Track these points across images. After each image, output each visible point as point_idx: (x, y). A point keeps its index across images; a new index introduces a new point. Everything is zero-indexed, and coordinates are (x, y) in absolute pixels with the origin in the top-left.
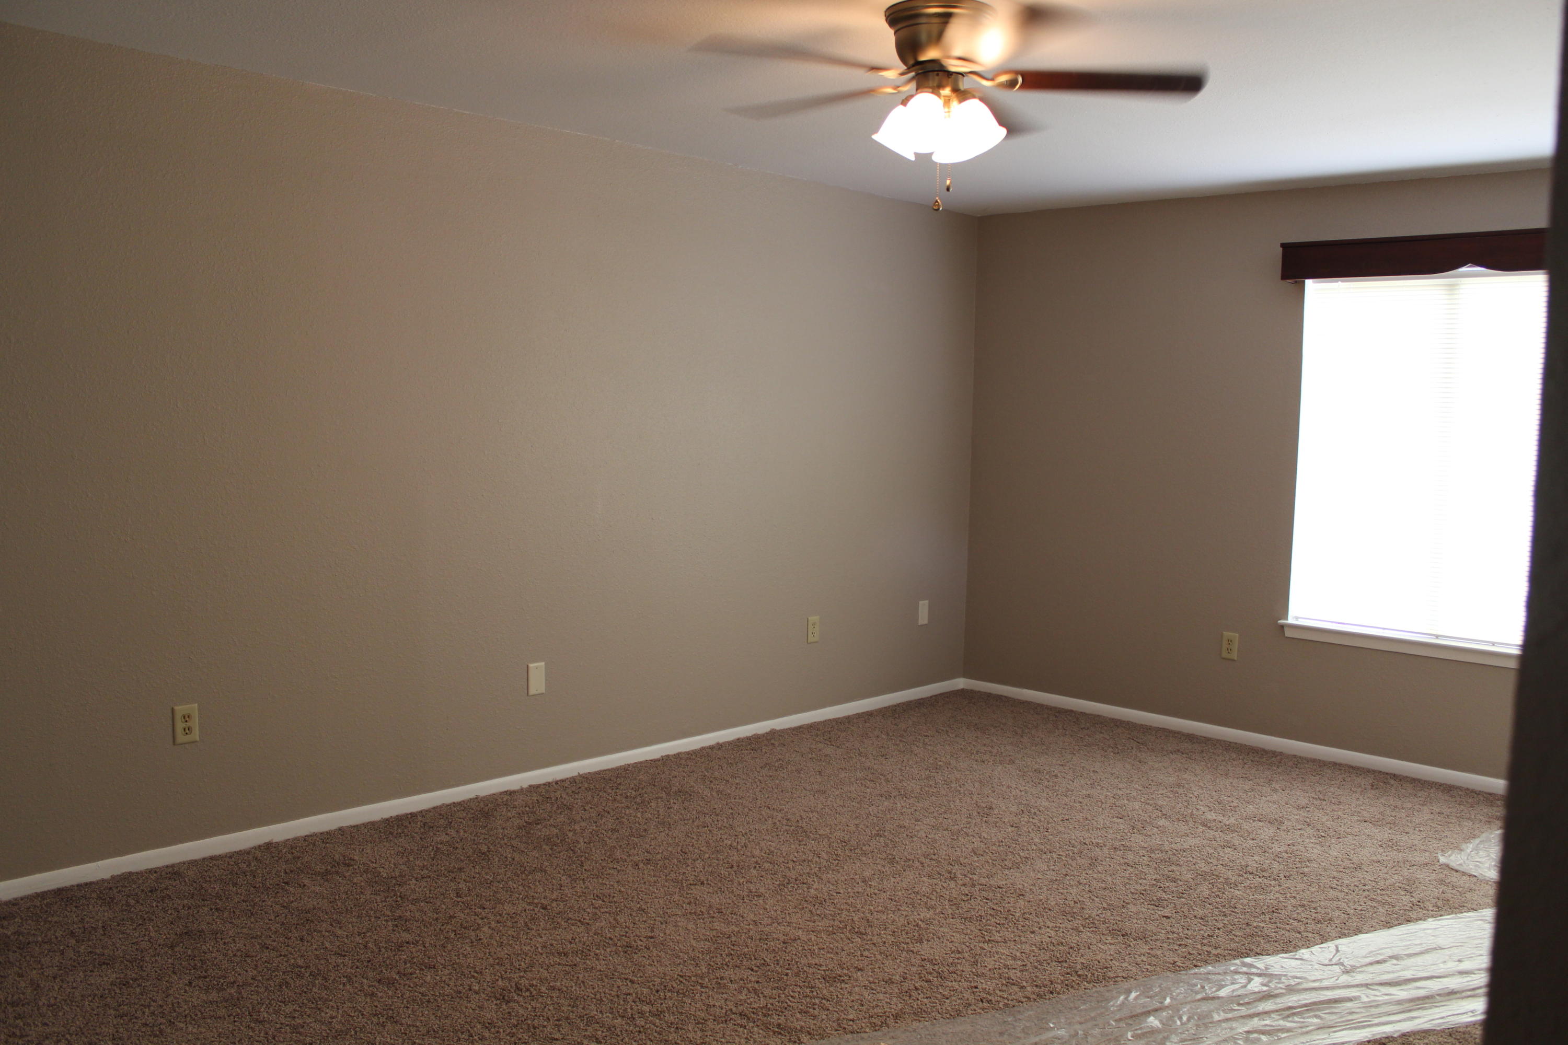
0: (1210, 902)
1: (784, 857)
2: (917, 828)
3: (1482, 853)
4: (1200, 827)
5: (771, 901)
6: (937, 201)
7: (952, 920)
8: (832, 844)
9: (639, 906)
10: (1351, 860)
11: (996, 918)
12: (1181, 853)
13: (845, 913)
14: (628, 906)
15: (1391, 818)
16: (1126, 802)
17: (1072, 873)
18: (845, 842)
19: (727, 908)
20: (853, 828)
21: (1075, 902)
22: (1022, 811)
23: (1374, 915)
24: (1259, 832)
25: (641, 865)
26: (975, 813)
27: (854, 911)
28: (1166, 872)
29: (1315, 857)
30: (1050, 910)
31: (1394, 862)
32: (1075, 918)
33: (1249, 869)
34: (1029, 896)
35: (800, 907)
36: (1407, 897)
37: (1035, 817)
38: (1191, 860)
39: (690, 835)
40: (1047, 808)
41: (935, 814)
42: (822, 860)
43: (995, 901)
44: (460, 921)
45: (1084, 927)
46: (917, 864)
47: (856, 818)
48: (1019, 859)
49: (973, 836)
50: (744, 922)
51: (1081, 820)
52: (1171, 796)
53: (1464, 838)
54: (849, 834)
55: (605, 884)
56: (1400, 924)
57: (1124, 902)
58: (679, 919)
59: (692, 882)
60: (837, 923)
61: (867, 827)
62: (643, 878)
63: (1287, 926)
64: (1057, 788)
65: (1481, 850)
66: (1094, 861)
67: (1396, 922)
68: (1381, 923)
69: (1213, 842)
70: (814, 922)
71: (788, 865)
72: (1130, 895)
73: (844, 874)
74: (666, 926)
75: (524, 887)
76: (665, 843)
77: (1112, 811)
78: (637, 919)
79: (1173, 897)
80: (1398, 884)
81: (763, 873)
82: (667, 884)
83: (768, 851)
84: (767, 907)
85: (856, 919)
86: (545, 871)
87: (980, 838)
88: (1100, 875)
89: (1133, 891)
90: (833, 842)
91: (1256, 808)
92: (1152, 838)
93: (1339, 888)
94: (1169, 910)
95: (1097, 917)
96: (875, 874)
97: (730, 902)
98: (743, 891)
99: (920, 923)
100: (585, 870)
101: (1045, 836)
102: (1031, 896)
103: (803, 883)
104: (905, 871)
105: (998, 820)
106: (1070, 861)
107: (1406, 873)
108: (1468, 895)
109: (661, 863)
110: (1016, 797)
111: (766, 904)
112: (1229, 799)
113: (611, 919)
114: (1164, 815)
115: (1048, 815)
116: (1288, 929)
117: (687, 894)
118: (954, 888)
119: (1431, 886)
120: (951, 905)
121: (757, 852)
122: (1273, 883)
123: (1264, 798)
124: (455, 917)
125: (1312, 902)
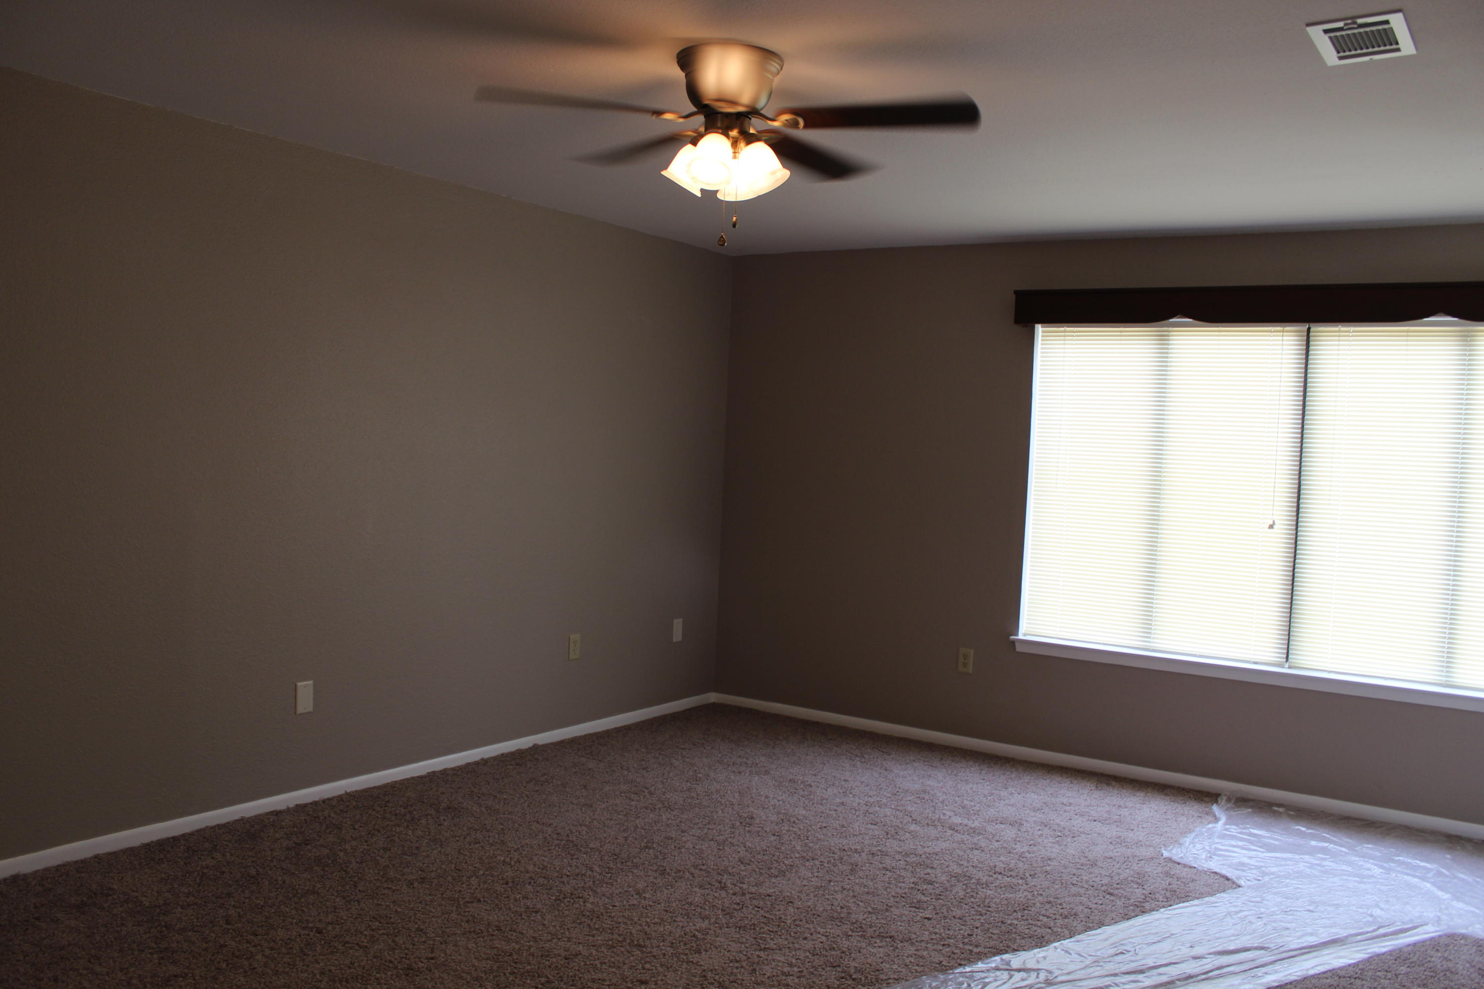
0: (966, 902)
1: (558, 872)
2: (684, 839)
3: (1198, 846)
4: (948, 831)
5: (548, 917)
6: (722, 237)
7: (726, 929)
8: (603, 857)
9: (416, 926)
10: (1086, 857)
11: (769, 926)
12: (934, 857)
13: (622, 925)
14: (406, 926)
15: (1118, 817)
16: (878, 809)
17: (836, 879)
18: (616, 855)
19: (506, 925)
20: (621, 840)
21: (842, 908)
22: (782, 820)
23: (1113, 908)
24: (1002, 834)
25: (416, 884)
26: (738, 824)
27: (631, 924)
28: (923, 875)
29: (1053, 856)
30: (818, 916)
31: (1125, 857)
32: (843, 923)
33: (997, 869)
34: (799, 904)
35: (579, 921)
36: (1139, 890)
37: (794, 825)
38: (944, 862)
39: (462, 852)
40: (805, 817)
41: (700, 825)
42: (595, 874)
43: (766, 909)
44: (232, 950)
45: (853, 931)
46: (687, 875)
47: (624, 831)
48: (785, 867)
49: (739, 846)
50: (525, 939)
51: (838, 827)
52: (919, 802)
53: (1181, 833)
54: (618, 846)
55: (381, 905)
56: (1137, 916)
57: (887, 905)
58: (458, 939)
59: (468, 900)
60: (615, 936)
61: (636, 839)
62: (419, 897)
63: (1038, 922)
64: (812, 797)
65: (1197, 843)
66: (854, 867)
67: (1133, 914)
68: (1120, 916)
69: (962, 845)
70: (593, 936)
71: (562, 880)
72: (892, 899)
73: (618, 886)
74: (446, 946)
75: (296, 911)
76: (438, 860)
77: (866, 818)
78: (416, 939)
79: (931, 899)
80: (1129, 879)
81: (539, 888)
82: (443, 903)
83: (541, 866)
84: (546, 922)
85: (634, 931)
86: (318, 894)
87: (745, 847)
88: (861, 880)
89: (894, 894)
90: (604, 855)
91: (996, 811)
92: (906, 843)
93: (1080, 884)
94: (930, 911)
95: (864, 922)
96: (647, 887)
97: (508, 919)
98: (520, 908)
99: (697, 933)
100: (359, 890)
101: (806, 843)
102: (800, 903)
103: (579, 898)
104: (676, 882)
105: (760, 829)
106: (832, 868)
107: (1135, 867)
108: (1191, 885)
109: (435, 881)
110: (774, 806)
111: (545, 920)
112: (971, 803)
113: (390, 941)
114: (914, 820)
115: (806, 823)
116: (1039, 924)
117: (465, 912)
118: (725, 898)
119: (1159, 879)
120: (725, 915)
121: (531, 868)
122: (1020, 881)
123: (1002, 801)
124: (226, 946)
125: (1057, 898)
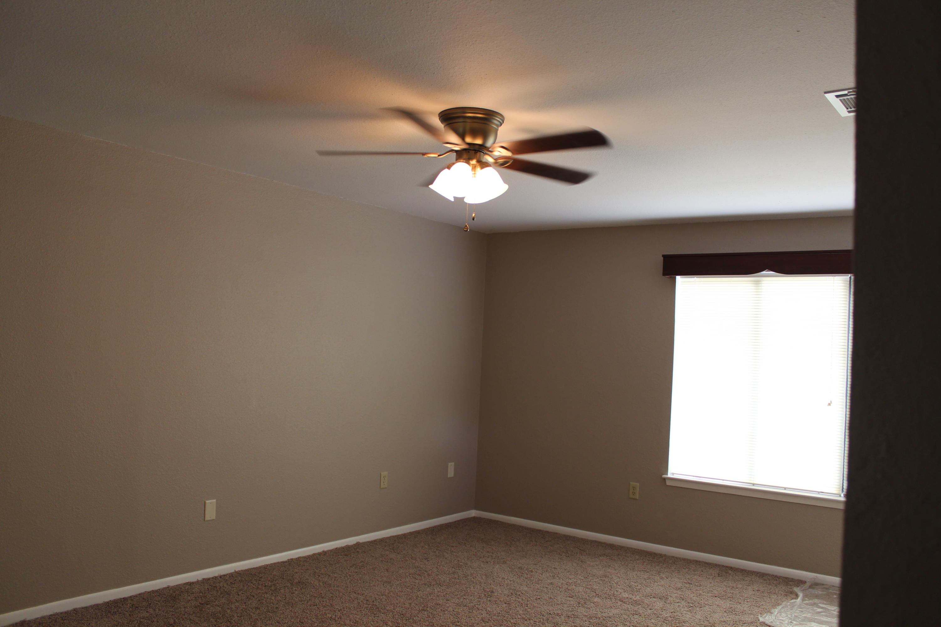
2: (448, 605)
3: (783, 615)
4: (619, 602)
6: (466, 226)
8: (395, 616)
10: (708, 621)
12: (608, 619)
15: (731, 594)
16: (574, 587)
18: (403, 615)
20: (407, 605)
22: (512, 593)
24: (654, 604)
26: (483, 595)
29: (687, 619)
37: (519, 597)
39: (305, 611)
40: (526, 591)
41: (459, 596)
47: (410, 599)
48: (511, 625)
49: (482, 610)
51: (548, 599)
52: (601, 583)
53: (773, 606)
54: (405, 609)
61: (417, 605)
64: (532, 579)
65: (783, 612)
66: (556, 625)
69: (627, 612)
76: (289, 616)
77: (566, 593)
83: (354, 621)
87: (486, 611)
91: (651, 590)
92: (590, 610)
101: (526, 609)
105: (497, 599)
110: (507, 585)
112: (636, 584)
114: (597, 595)
115: (527, 596)
123: (656, 583)
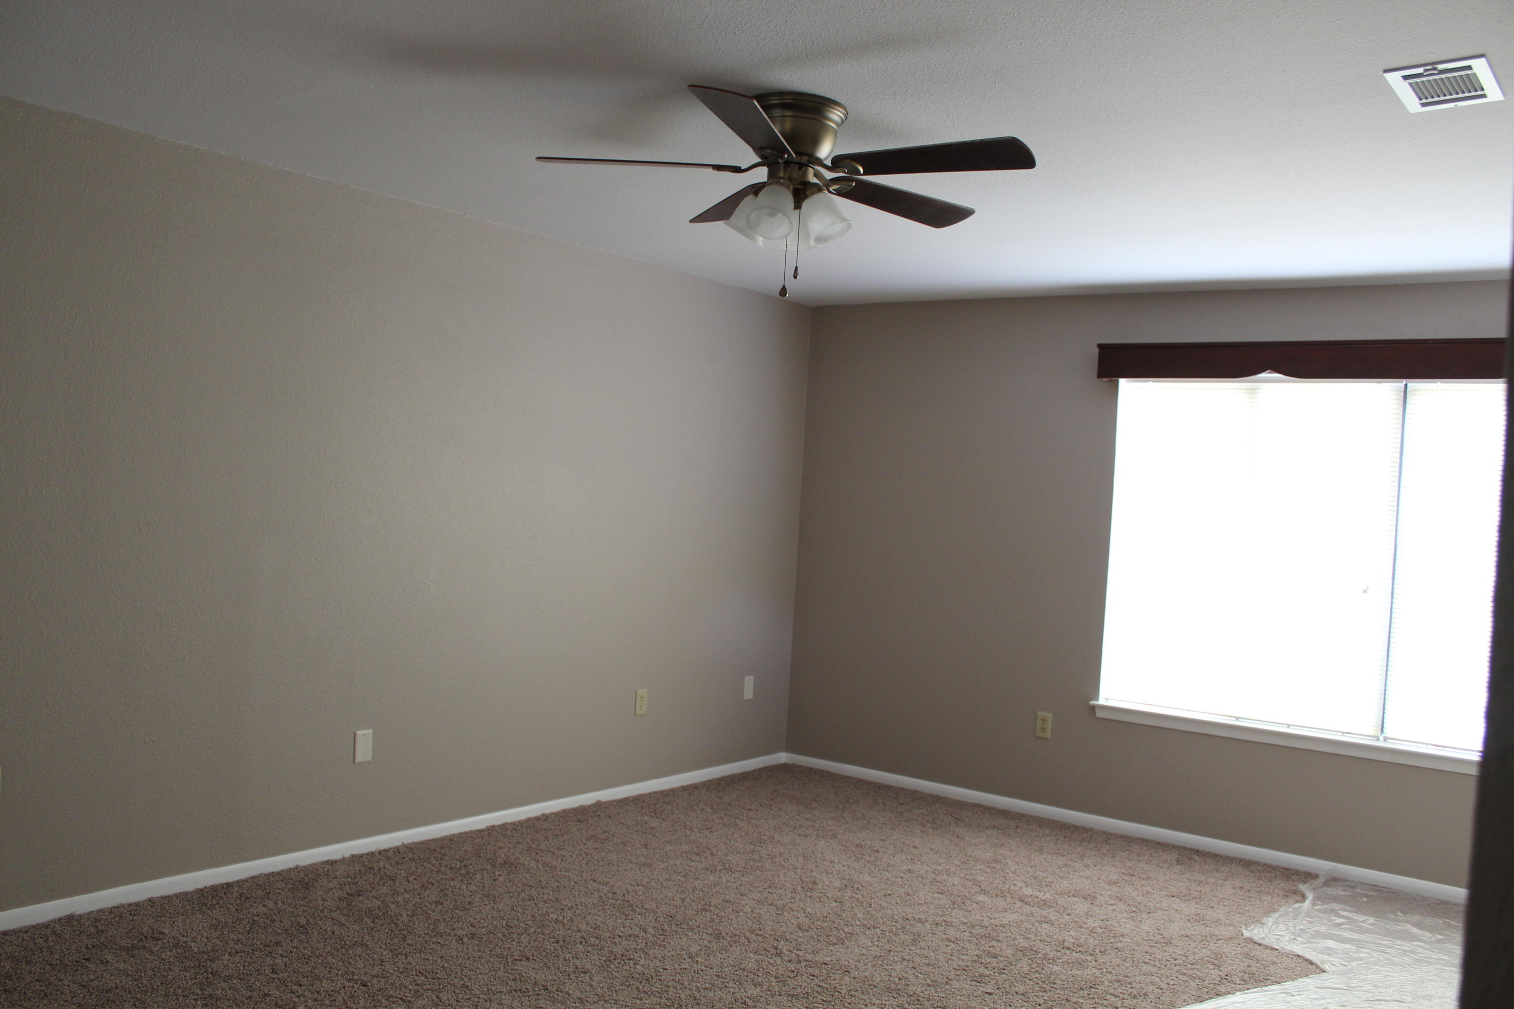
0: (1031, 978)
1: (611, 932)
2: (743, 902)
4: (1018, 902)
5: (597, 978)
7: (779, 997)
8: (658, 919)
9: (462, 982)
10: (1161, 934)
11: (823, 996)
12: (1001, 929)
13: (672, 989)
14: (451, 982)
15: (1197, 893)
16: (946, 877)
17: (896, 949)
18: (671, 917)
19: (553, 985)
20: (678, 902)
21: (900, 979)
22: (846, 886)
23: (1186, 989)
24: (1074, 907)
25: (465, 940)
26: (799, 888)
27: (681, 988)
28: (987, 948)
29: (1127, 931)
30: (875, 986)
31: (1202, 936)
32: (900, 995)
33: (1066, 944)
34: (855, 973)
35: (627, 984)
36: (1216, 971)
37: (858, 892)
38: (1011, 935)
39: (515, 908)
40: (870, 884)
41: (761, 889)
42: (649, 936)
43: (821, 978)
44: (275, 999)
45: (909, 1004)
46: (743, 940)
47: (682, 892)
48: (844, 935)
49: (798, 911)
50: (571, 1000)
51: (903, 895)
52: (989, 871)
53: (1264, 912)
54: (675, 908)
55: (428, 959)
56: (1211, 998)
57: (947, 978)
58: (503, 997)
59: (517, 958)
60: (664, 1001)
61: (693, 901)
62: (467, 953)
63: (1105, 1002)
64: (878, 863)
65: (1281, 923)
66: (917, 937)
67: (1206, 997)
68: (1193, 998)
69: (1030, 918)
70: (641, 1000)
71: (615, 940)
72: (953, 971)
73: (671, 949)
74: (490, 1004)
75: (343, 962)
76: (489, 916)
77: (933, 887)
78: (460, 996)
79: (995, 973)
80: (1206, 959)
81: (590, 949)
82: (492, 959)
83: (594, 926)
84: (594, 983)
85: (683, 996)
86: (366, 946)
87: (805, 913)
88: (923, 951)
89: (955, 966)
90: (659, 917)
91: (1069, 883)
92: (972, 914)
93: (1152, 962)
94: (991, 986)
95: (922, 994)
96: (701, 950)
97: (556, 978)
98: (569, 968)
99: (747, 1000)
100: (408, 944)
101: (868, 911)
102: (856, 973)
103: (630, 959)
104: (731, 946)
105: (822, 895)
106: (893, 937)
107: (1213, 947)
108: (1272, 968)
109: (485, 937)
110: (838, 872)
111: (593, 981)
112: (1044, 874)
113: (434, 997)
114: (982, 890)
115: (870, 890)
116: (1106, 1004)
117: (513, 970)
118: (780, 965)
119: (1237, 960)
120: (779, 982)
121: (583, 927)
122: (1089, 958)
123: (1077, 873)
124: (270, 995)
125: (1127, 977)
